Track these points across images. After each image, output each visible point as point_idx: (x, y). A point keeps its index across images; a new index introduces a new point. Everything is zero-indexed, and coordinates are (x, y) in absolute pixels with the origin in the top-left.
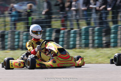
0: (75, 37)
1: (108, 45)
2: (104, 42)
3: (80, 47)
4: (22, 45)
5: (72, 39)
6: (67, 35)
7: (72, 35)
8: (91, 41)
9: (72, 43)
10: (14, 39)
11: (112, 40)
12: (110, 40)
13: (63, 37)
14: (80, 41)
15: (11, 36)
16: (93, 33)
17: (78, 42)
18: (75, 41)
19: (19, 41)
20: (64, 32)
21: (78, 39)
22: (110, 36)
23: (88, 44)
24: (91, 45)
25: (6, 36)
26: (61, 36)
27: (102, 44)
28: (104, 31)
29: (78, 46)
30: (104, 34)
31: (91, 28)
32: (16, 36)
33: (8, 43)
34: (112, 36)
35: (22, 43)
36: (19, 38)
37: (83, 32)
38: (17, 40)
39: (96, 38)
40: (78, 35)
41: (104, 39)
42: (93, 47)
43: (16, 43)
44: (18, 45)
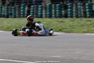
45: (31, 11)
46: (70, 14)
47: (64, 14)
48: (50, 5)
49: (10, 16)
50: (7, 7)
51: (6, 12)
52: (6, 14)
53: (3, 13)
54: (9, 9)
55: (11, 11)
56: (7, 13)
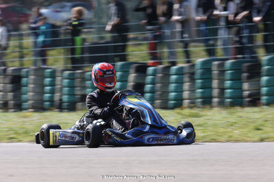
0: (180, 83)
1: (254, 101)
2: (246, 93)
3: (193, 105)
4: (61, 100)
5: (172, 86)
6: (162, 78)
7: (174, 77)
8: (215, 92)
9: (172, 95)
10: (44, 86)
11: (264, 90)
12: (260, 89)
13: (153, 83)
14: (192, 90)
15: (34, 79)
16: (222, 72)
17: (186, 94)
18: (179, 90)
19: (52, 92)
20: (155, 70)
21: (186, 86)
22: (259, 81)
23: (211, 97)
24: (215, 100)
25: (24, 80)
26: (149, 78)
27: (242, 98)
28: (245, 69)
29: (186, 102)
30: (245, 75)
31: (216, 63)
32: (47, 80)
33: (29, 94)
34: (264, 79)
35: (61, 96)
36: (53, 84)
37: (199, 72)
38: (48, 88)
39: (228, 83)
40: (186, 79)
41: (246, 86)
42: (222, 104)
43: (47, 96)
44: (51, 101)
45: (148, 87)
46: (266, 95)
47: (250, 96)
48: (204, 63)
49: (79, 105)
50: (70, 75)
51: (66, 90)
52: (65, 98)
53: (57, 97)
54: (77, 82)
55: (84, 88)
56: (71, 94)
